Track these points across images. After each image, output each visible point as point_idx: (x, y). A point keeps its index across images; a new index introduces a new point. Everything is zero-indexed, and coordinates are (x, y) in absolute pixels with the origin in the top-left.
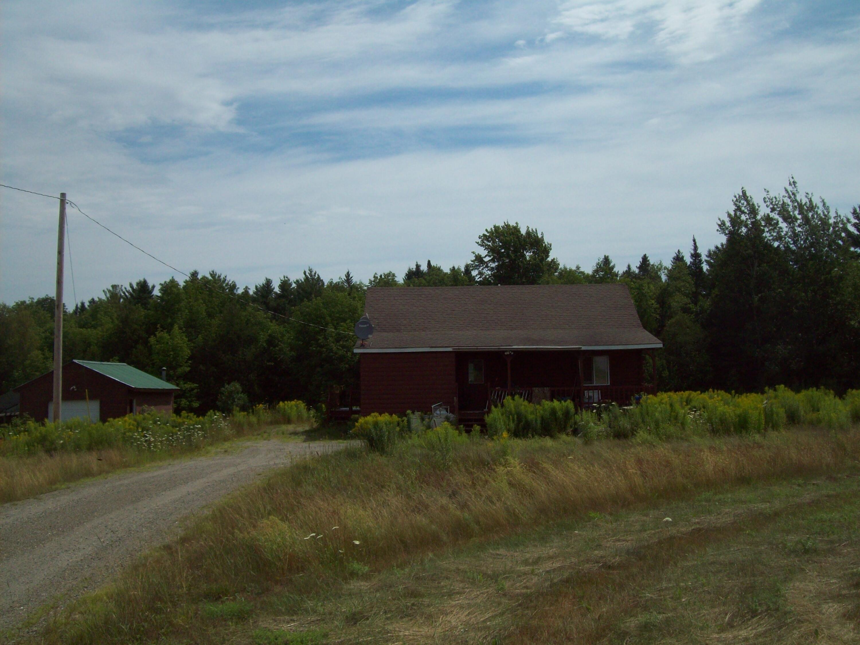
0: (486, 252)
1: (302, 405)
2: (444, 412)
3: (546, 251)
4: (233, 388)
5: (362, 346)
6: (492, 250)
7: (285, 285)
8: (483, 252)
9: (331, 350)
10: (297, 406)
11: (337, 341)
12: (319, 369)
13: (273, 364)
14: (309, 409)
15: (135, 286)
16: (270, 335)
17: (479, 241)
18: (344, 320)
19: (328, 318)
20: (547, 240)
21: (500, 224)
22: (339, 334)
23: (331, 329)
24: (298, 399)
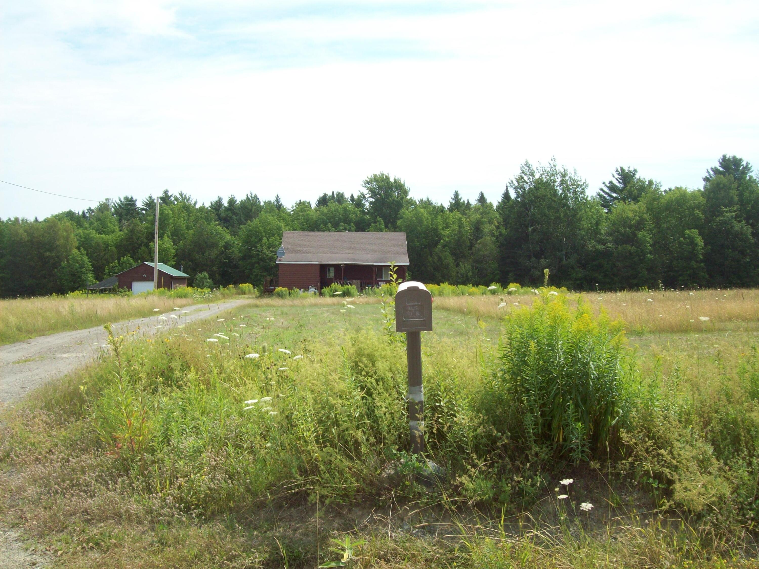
0: (367, 191)
1: (251, 286)
2: (314, 290)
3: (406, 193)
4: (203, 276)
5: (280, 260)
6: (372, 191)
7: (232, 202)
8: (366, 191)
9: (265, 254)
10: (248, 286)
11: (269, 248)
12: (257, 265)
13: (227, 261)
14: (254, 288)
15: (123, 200)
16: (226, 243)
17: (363, 184)
18: (273, 235)
19: (263, 233)
20: (407, 186)
21: (378, 173)
22: (270, 244)
23: (265, 240)
24: (249, 283)
